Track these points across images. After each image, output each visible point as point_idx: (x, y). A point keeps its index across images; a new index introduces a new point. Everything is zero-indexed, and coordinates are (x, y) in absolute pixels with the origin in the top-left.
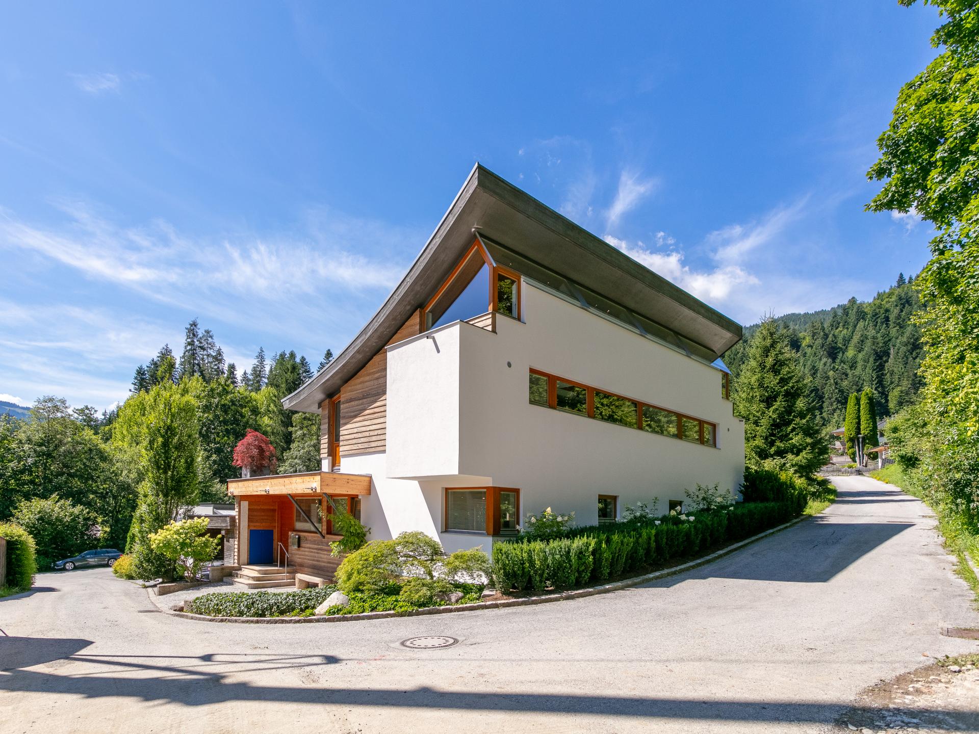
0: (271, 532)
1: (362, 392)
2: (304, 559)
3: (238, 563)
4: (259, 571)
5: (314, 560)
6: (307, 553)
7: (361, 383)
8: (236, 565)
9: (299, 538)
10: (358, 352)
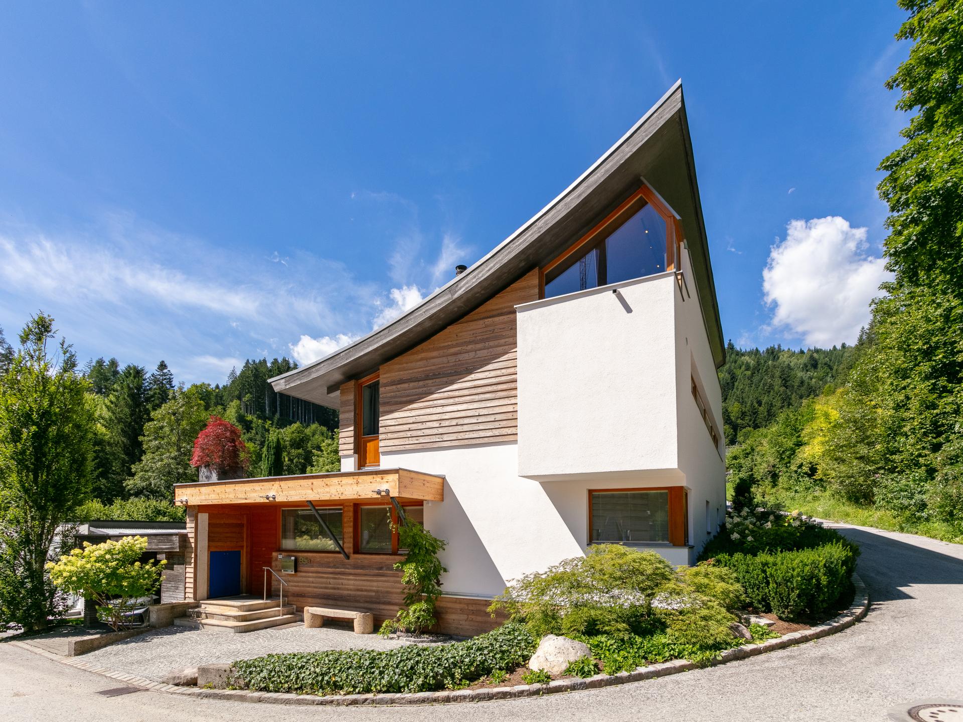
0: (238, 554)
1: (423, 371)
2: (303, 586)
3: (195, 598)
4: (240, 608)
5: (326, 588)
6: (311, 579)
7: (421, 359)
8: (192, 601)
9: (296, 561)
10: (430, 318)
